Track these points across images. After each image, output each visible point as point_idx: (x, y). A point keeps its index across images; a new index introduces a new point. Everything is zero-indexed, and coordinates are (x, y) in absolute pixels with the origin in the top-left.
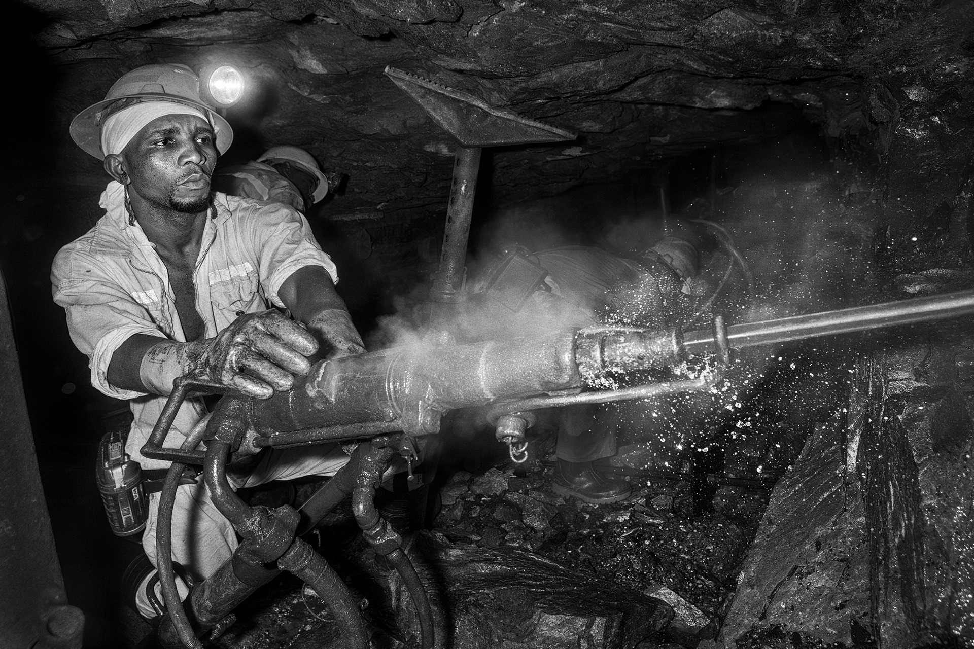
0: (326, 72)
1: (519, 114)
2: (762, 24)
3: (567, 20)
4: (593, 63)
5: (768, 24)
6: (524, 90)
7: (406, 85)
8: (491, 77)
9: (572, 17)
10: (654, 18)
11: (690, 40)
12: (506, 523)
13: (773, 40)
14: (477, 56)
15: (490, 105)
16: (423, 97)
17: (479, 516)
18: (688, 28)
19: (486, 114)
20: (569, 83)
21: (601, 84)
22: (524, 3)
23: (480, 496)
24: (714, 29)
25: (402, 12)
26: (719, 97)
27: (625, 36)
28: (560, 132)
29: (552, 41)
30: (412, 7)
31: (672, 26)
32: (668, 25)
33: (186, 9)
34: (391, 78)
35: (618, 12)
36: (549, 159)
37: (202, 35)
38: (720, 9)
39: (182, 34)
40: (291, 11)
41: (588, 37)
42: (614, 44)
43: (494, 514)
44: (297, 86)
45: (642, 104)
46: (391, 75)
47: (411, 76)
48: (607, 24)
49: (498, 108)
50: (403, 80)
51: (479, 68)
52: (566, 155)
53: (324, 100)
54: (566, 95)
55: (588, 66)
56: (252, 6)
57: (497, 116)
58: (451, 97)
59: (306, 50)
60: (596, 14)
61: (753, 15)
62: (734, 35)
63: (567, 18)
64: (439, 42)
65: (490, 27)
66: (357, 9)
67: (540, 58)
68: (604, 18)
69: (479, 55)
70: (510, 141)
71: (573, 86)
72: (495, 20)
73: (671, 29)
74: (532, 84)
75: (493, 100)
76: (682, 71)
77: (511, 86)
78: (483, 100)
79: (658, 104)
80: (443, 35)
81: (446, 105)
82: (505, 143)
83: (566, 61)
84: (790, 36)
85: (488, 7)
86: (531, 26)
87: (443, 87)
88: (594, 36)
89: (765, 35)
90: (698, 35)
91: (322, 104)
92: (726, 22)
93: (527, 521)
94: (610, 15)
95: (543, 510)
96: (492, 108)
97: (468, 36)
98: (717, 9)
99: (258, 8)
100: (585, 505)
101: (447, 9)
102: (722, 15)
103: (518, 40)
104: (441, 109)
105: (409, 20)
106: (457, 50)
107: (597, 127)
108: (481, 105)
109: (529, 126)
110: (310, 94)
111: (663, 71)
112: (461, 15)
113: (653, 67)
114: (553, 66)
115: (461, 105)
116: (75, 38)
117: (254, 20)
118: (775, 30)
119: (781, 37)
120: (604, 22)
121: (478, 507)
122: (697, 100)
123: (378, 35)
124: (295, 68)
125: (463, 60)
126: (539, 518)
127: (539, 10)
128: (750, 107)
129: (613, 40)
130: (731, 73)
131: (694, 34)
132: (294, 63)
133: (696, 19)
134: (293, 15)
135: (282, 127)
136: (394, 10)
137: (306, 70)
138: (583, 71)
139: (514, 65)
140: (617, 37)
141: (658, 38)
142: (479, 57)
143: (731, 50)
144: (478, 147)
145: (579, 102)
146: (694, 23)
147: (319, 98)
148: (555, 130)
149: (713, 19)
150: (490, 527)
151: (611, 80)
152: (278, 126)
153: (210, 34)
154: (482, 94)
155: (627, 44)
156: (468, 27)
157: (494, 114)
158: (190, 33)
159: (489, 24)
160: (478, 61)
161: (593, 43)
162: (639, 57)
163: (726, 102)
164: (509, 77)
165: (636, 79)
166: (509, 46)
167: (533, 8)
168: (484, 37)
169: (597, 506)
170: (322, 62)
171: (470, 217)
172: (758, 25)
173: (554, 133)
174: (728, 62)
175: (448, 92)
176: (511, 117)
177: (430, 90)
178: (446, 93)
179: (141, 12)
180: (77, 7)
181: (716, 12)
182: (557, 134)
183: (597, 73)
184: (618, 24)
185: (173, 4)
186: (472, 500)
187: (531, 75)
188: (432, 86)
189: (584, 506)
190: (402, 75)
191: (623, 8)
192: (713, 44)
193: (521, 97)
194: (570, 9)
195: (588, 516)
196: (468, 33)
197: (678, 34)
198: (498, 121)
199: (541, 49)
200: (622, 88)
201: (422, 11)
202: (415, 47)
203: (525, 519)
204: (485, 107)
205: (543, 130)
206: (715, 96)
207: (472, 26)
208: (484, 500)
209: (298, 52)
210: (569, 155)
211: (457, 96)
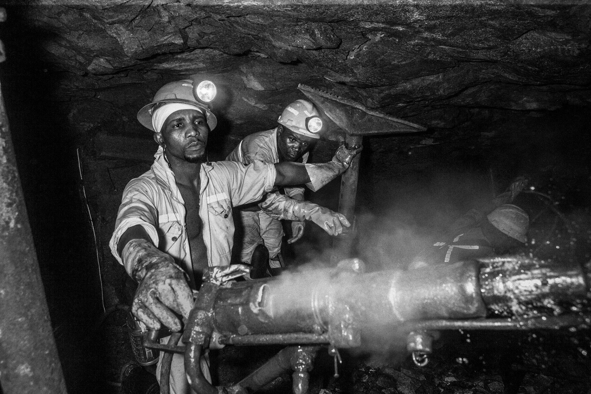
0: (263, 89)
1: (387, 114)
2: (561, 40)
3: (414, 45)
4: (435, 76)
5: (566, 40)
6: (389, 96)
7: (312, 96)
8: (365, 87)
9: (417, 42)
10: (476, 40)
11: (504, 56)
12: (385, 388)
13: (571, 52)
14: (353, 72)
15: (367, 107)
16: (323, 103)
17: (368, 381)
18: (503, 46)
19: (364, 114)
20: (419, 90)
21: (441, 91)
22: (383, 35)
23: (369, 368)
24: (523, 47)
25: (300, 42)
26: (529, 102)
27: (456, 55)
28: (416, 126)
29: (405, 61)
30: (306, 38)
31: (491, 46)
32: (487, 45)
33: (171, 48)
34: (302, 91)
35: (450, 37)
36: (412, 147)
37: (189, 67)
38: (527, 31)
39: (176, 66)
40: (235, 48)
41: (430, 57)
42: (449, 62)
43: (377, 382)
44: (248, 99)
45: (473, 108)
46: (302, 89)
47: (315, 90)
48: (443, 47)
49: (372, 109)
50: (309, 92)
51: (356, 81)
52: (422, 144)
53: (264, 107)
54: (417, 100)
55: (432, 78)
56: (211, 46)
57: (372, 115)
58: (341, 103)
59: (251, 76)
60: (434, 39)
61: (553, 34)
62: (539, 50)
63: (414, 43)
64: (327, 63)
65: (361, 52)
66: (273, 43)
67: (397, 73)
68: (440, 42)
69: (355, 71)
70: (381, 131)
71: (422, 93)
72: (364, 48)
73: (490, 48)
74: (393, 91)
75: (369, 104)
76: (500, 82)
77: (379, 93)
78: (362, 104)
79: (485, 107)
80: (330, 59)
81: (338, 107)
82: (377, 133)
83: (417, 75)
84: (585, 48)
85: (359, 38)
86: (389, 51)
87: (336, 96)
88: (434, 56)
89: (564, 49)
90: (510, 52)
91: (264, 110)
92: (533, 41)
93: (400, 389)
94: (444, 40)
95: (411, 383)
96: (369, 110)
97: (347, 59)
98: (525, 31)
99: (215, 47)
100: (441, 381)
101: (330, 39)
102: (529, 35)
103: (381, 60)
104: (335, 111)
105: (304, 47)
106: (340, 68)
107: (442, 124)
108: (361, 108)
109: (394, 122)
110: (256, 104)
111: (486, 82)
112: (340, 44)
113: (479, 78)
114: (407, 79)
115: (348, 108)
116: (112, 68)
117: (218, 57)
118: (573, 44)
119: (578, 49)
120: (441, 45)
121: (367, 376)
122: (513, 104)
123: (289, 62)
124: (245, 87)
125: (344, 75)
126: (408, 388)
127: (394, 39)
128: (553, 108)
129: (447, 59)
130: (537, 81)
131: (508, 51)
132: (245, 84)
133: (509, 40)
134: (237, 51)
135: (241, 124)
136: (295, 41)
137: (251, 89)
138: (429, 82)
139: (379, 78)
140: (451, 56)
141: (481, 55)
142: (355, 73)
143: (537, 61)
144: (360, 135)
145: (428, 106)
146: (507, 43)
147: (261, 106)
148: (411, 124)
149: (522, 39)
150: (374, 390)
151: (449, 88)
152: (238, 124)
153: (193, 67)
154: (362, 100)
155: (458, 61)
156: (346, 53)
157: (370, 113)
158: (180, 66)
159: (360, 50)
160: (354, 75)
161: (433, 61)
162: (468, 71)
163: (534, 106)
164: (376, 86)
165: (466, 88)
166: (375, 65)
167: (390, 38)
168: (358, 59)
169: (449, 384)
170: (262, 83)
171: (356, 182)
172: (558, 42)
173: (411, 127)
174: (535, 71)
175: (339, 99)
176: (382, 116)
177: (327, 98)
178: (337, 100)
179: (143, 49)
180: (110, 48)
181: (524, 34)
182: (413, 127)
183: (439, 83)
184: (451, 46)
185: (162, 44)
186: (363, 370)
187: (392, 85)
188: (328, 96)
189: (439, 383)
190: (309, 89)
191: (453, 34)
192: (523, 57)
193: (386, 101)
194: (415, 37)
195: (442, 390)
196: (347, 57)
197: (496, 51)
198: (373, 118)
199: (397, 67)
200: (457, 95)
201: (313, 41)
202: (313, 67)
203: (399, 387)
204: (364, 109)
205: (404, 124)
206: (526, 101)
207: (349, 52)
208: (371, 371)
209: (246, 77)
210: (425, 144)
211: (345, 102)
